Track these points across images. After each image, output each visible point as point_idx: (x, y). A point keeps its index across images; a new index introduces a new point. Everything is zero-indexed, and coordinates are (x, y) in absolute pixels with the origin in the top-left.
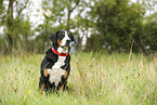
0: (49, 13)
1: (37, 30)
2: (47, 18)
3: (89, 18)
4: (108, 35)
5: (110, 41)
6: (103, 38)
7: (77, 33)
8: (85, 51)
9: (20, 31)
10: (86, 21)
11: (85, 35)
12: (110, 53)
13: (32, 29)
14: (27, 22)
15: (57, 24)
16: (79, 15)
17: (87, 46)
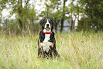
0: (49, 3)
1: (41, 16)
2: (48, 6)
4: (94, 18)
5: (96, 23)
6: (90, 20)
7: (70, 17)
8: (77, 30)
9: (28, 17)
11: (77, 18)
12: (96, 31)
13: (37, 15)
14: (33, 10)
15: (56, 10)
16: (72, 3)
17: (78, 27)
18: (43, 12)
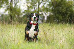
0: (29, 5)
1: (24, 13)
2: (28, 7)
3: (48, 7)
4: (57, 15)
5: (58, 18)
6: (54, 16)
7: (42, 14)
8: (46, 22)
9: (16, 13)
10: (47, 9)
11: (46, 15)
12: (58, 23)
13: (22, 12)
14: (19, 9)
15: (33, 10)
16: (43, 6)
18: (25, 11)
